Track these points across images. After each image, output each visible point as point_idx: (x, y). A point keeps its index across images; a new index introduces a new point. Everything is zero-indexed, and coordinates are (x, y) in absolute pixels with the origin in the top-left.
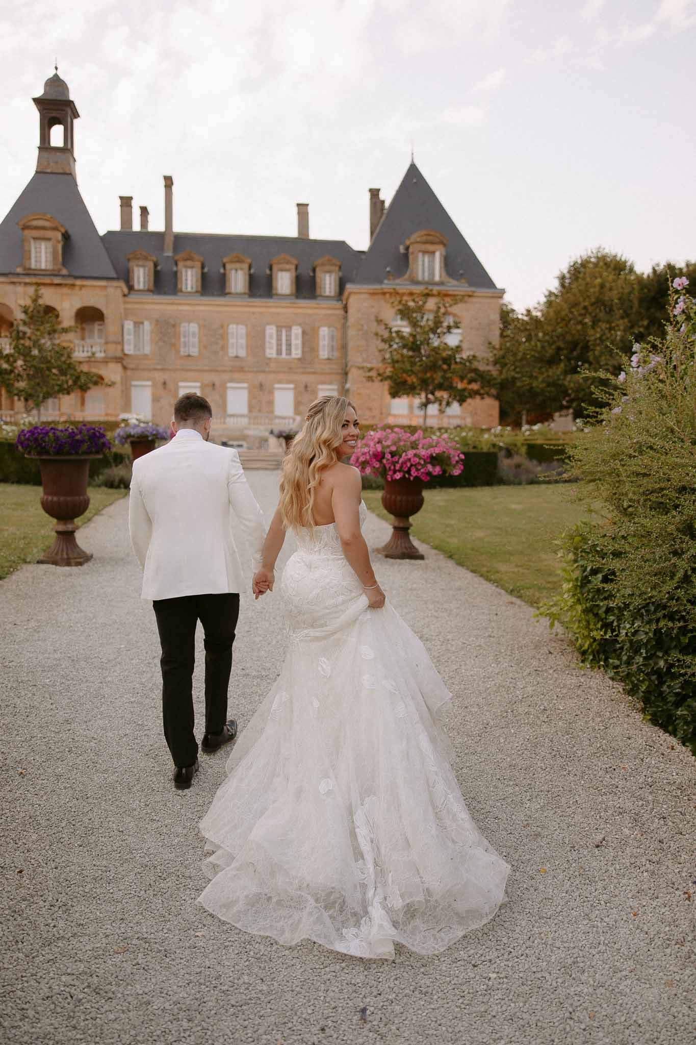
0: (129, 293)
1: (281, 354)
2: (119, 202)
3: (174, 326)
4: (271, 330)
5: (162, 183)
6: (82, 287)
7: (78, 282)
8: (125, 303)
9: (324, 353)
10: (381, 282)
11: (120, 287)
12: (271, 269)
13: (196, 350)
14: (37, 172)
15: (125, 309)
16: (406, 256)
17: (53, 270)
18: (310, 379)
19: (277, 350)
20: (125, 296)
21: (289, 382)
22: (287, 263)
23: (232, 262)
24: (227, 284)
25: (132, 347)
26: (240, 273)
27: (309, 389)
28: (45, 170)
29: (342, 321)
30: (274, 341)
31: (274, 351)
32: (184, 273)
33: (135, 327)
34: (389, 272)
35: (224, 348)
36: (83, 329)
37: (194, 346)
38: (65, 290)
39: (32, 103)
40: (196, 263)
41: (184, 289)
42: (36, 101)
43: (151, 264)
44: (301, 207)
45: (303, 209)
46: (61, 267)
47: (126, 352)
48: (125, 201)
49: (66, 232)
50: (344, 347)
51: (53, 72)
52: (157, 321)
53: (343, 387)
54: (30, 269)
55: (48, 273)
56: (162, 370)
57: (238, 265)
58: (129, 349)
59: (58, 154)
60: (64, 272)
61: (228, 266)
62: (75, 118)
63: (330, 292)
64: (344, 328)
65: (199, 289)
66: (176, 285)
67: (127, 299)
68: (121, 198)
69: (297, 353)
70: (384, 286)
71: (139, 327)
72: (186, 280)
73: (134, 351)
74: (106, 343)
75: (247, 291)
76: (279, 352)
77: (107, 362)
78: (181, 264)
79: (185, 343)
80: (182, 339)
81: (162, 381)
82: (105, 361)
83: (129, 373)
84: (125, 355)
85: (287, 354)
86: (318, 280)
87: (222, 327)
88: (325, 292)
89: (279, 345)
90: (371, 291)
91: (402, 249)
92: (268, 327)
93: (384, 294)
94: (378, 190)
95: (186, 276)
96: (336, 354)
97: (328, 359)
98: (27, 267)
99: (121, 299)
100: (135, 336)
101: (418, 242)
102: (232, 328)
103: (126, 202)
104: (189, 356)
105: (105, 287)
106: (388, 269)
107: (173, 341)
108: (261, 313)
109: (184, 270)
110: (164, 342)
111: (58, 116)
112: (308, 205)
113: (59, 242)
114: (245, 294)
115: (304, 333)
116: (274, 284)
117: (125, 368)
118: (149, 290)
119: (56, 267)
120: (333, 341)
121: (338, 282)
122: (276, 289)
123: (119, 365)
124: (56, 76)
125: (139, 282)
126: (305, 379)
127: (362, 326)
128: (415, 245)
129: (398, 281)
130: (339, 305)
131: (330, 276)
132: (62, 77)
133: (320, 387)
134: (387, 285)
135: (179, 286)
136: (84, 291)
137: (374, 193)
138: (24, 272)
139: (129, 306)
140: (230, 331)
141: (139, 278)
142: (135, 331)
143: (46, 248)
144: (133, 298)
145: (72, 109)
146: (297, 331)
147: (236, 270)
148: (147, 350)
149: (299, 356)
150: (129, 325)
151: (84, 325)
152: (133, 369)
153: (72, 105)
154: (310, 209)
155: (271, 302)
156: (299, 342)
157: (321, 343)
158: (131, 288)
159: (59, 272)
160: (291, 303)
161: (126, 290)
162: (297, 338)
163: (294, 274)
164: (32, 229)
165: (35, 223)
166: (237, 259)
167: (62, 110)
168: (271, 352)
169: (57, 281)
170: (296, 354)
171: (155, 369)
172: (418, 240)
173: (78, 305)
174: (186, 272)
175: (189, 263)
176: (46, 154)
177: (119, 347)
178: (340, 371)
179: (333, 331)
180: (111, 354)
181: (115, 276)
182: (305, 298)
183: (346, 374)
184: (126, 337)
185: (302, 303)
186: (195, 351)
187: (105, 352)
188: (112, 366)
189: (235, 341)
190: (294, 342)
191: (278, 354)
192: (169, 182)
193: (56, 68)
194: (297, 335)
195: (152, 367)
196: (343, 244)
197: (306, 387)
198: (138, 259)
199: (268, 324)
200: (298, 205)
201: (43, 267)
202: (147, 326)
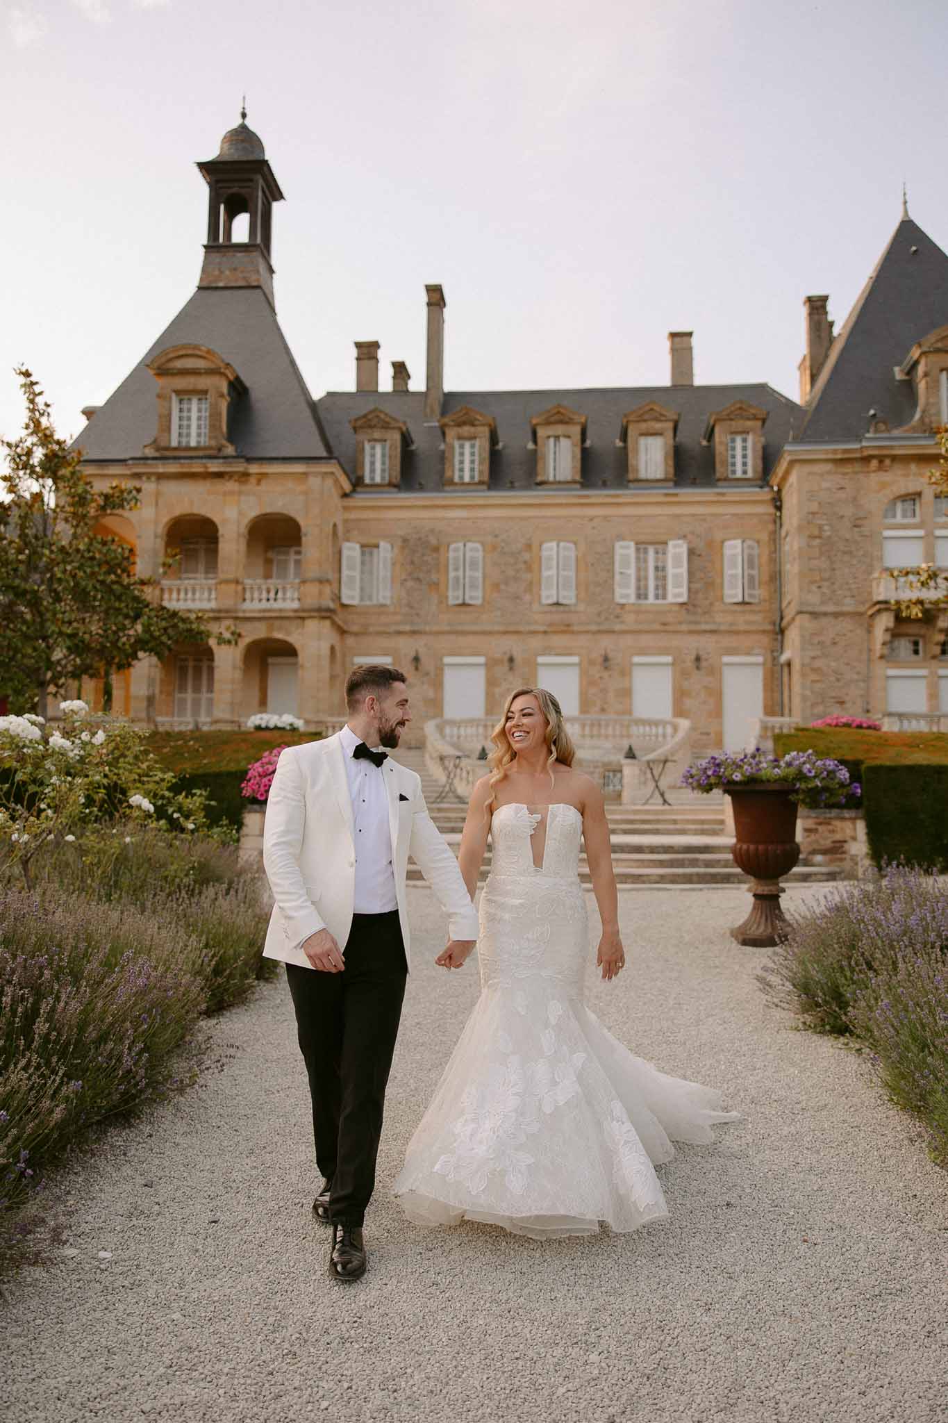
0: (354, 491)
1: (646, 597)
2: (354, 352)
3: (436, 549)
4: (625, 551)
5: (424, 298)
6: (262, 476)
7: (254, 469)
8: (345, 508)
9: (733, 592)
10: (859, 438)
11: (332, 473)
12: (624, 437)
13: (479, 593)
14: (200, 288)
15: (346, 521)
16: (909, 386)
17: (210, 448)
18: (706, 644)
19: (638, 588)
20: (345, 495)
21: (664, 651)
22: (657, 420)
23: (548, 423)
24: (540, 466)
25: (357, 593)
26: (565, 443)
27: (704, 664)
28: (214, 285)
29: (771, 527)
30: (632, 571)
31: (632, 591)
32: (457, 450)
33: (363, 553)
34: (874, 415)
35: (533, 586)
36: (268, 562)
37: (473, 586)
38: (231, 486)
39: (196, 170)
40: (480, 429)
41: (456, 479)
42: (205, 167)
43: (396, 437)
44: (677, 340)
45: (681, 342)
46: (224, 442)
47: (345, 601)
48: (365, 350)
49: (237, 378)
50: (776, 578)
51: (240, 121)
52: (405, 540)
53: (774, 659)
54: (168, 449)
55: (201, 453)
56: (414, 633)
57: (560, 429)
58: (350, 596)
59: (239, 255)
60: (230, 450)
61: (541, 432)
62: (276, 200)
63: (745, 472)
64: (775, 539)
65: (486, 478)
66: (442, 473)
67: (349, 502)
68: (359, 345)
69: (677, 592)
70: (864, 444)
71: (371, 554)
72: (462, 462)
73: (362, 599)
74: (304, 582)
75: (578, 478)
76: (642, 594)
77: (303, 618)
78: (451, 433)
79: (457, 579)
80: (452, 574)
81: (413, 654)
82: (300, 617)
83: (350, 641)
84: (344, 606)
85: (657, 597)
86: (719, 449)
87: (529, 547)
88: (734, 472)
89: (641, 579)
90: (839, 456)
91: (898, 373)
92: (618, 545)
93: (866, 459)
94: (824, 299)
95: (462, 454)
96: (760, 593)
97: (743, 603)
98: (163, 444)
99: (336, 500)
100: (362, 572)
101: (938, 351)
102: (550, 549)
103: (367, 352)
104: (464, 604)
105: (306, 474)
106: (872, 412)
107: (434, 577)
108: (605, 518)
109: (457, 444)
110: (418, 580)
111: (243, 191)
112: (690, 334)
113: (222, 396)
114: (574, 482)
115: (691, 552)
116: (631, 461)
117: (342, 632)
118: (390, 485)
119: (213, 443)
120: (751, 566)
121: (760, 453)
122: (637, 471)
123: (327, 623)
124: (243, 129)
125: (373, 471)
126: (693, 644)
127: (820, 528)
128: (932, 358)
129: (896, 433)
130: (765, 495)
131: (745, 440)
132: (252, 127)
133: (726, 659)
134: (871, 442)
135: (448, 474)
136: (264, 486)
137: (817, 306)
138: (157, 455)
139: (353, 515)
140: (544, 554)
141: (373, 463)
142: (363, 563)
143: (200, 410)
144: (360, 499)
145: (266, 180)
146: (677, 550)
147: (557, 438)
148: (384, 594)
149: (684, 599)
150: (351, 551)
151: (270, 555)
152: (356, 634)
153: (265, 169)
154: (695, 341)
155: (626, 495)
156: (684, 570)
157: (728, 572)
158: (357, 482)
159: (220, 450)
160: (666, 495)
161: (347, 487)
162: (677, 564)
163: (671, 442)
164: (173, 375)
165: (179, 364)
166: (556, 417)
167: (251, 180)
168: (625, 593)
169: (214, 467)
170: (676, 596)
171: (399, 633)
172: (939, 345)
173: (253, 513)
174: (462, 447)
175: (466, 430)
176: (216, 257)
177: (327, 590)
178: (769, 627)
179: (750, 547)
180: (311, 602)
181: (324, 454)
182: (694, 483)
183: (782, 632)
184: (345, 572)
185: (687, 493)
186: (475, 596)
187: (299, 600)
188: (312, 625)
189: (553, 572)
190: (671, 571)
191: (639, 596)
192: (436, 297)
193: (244, 115)
194: (677, 558)
195: (393, 628)
196: (762, 389)
197: (698, 659)
198: (371, 427)
199: (621, 538)
200: (673, 335)
201: (193, 444)
202: (386, 551)
